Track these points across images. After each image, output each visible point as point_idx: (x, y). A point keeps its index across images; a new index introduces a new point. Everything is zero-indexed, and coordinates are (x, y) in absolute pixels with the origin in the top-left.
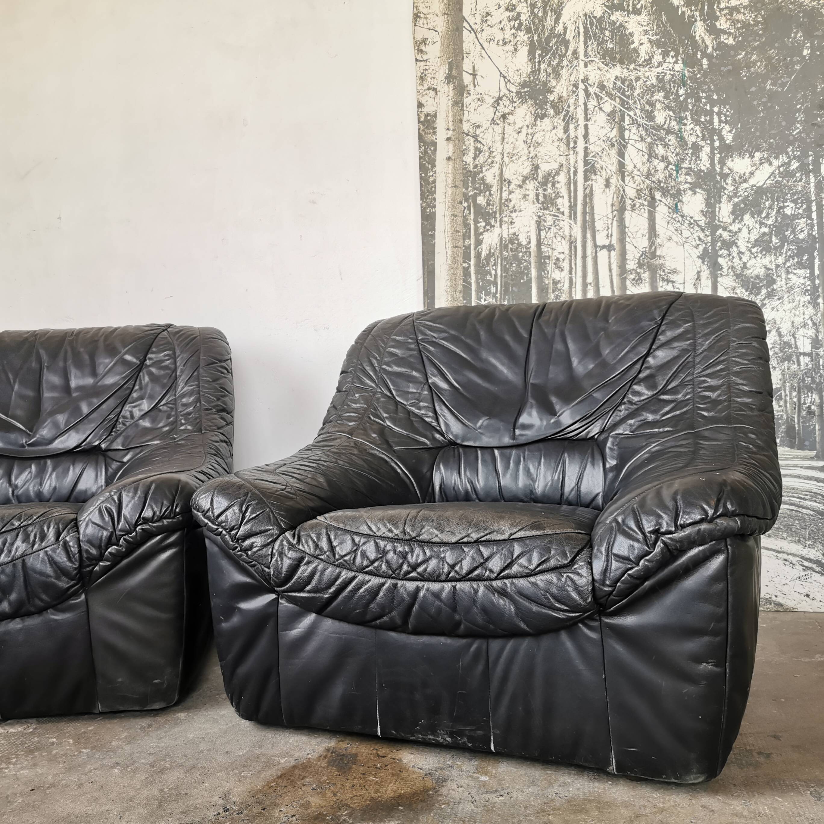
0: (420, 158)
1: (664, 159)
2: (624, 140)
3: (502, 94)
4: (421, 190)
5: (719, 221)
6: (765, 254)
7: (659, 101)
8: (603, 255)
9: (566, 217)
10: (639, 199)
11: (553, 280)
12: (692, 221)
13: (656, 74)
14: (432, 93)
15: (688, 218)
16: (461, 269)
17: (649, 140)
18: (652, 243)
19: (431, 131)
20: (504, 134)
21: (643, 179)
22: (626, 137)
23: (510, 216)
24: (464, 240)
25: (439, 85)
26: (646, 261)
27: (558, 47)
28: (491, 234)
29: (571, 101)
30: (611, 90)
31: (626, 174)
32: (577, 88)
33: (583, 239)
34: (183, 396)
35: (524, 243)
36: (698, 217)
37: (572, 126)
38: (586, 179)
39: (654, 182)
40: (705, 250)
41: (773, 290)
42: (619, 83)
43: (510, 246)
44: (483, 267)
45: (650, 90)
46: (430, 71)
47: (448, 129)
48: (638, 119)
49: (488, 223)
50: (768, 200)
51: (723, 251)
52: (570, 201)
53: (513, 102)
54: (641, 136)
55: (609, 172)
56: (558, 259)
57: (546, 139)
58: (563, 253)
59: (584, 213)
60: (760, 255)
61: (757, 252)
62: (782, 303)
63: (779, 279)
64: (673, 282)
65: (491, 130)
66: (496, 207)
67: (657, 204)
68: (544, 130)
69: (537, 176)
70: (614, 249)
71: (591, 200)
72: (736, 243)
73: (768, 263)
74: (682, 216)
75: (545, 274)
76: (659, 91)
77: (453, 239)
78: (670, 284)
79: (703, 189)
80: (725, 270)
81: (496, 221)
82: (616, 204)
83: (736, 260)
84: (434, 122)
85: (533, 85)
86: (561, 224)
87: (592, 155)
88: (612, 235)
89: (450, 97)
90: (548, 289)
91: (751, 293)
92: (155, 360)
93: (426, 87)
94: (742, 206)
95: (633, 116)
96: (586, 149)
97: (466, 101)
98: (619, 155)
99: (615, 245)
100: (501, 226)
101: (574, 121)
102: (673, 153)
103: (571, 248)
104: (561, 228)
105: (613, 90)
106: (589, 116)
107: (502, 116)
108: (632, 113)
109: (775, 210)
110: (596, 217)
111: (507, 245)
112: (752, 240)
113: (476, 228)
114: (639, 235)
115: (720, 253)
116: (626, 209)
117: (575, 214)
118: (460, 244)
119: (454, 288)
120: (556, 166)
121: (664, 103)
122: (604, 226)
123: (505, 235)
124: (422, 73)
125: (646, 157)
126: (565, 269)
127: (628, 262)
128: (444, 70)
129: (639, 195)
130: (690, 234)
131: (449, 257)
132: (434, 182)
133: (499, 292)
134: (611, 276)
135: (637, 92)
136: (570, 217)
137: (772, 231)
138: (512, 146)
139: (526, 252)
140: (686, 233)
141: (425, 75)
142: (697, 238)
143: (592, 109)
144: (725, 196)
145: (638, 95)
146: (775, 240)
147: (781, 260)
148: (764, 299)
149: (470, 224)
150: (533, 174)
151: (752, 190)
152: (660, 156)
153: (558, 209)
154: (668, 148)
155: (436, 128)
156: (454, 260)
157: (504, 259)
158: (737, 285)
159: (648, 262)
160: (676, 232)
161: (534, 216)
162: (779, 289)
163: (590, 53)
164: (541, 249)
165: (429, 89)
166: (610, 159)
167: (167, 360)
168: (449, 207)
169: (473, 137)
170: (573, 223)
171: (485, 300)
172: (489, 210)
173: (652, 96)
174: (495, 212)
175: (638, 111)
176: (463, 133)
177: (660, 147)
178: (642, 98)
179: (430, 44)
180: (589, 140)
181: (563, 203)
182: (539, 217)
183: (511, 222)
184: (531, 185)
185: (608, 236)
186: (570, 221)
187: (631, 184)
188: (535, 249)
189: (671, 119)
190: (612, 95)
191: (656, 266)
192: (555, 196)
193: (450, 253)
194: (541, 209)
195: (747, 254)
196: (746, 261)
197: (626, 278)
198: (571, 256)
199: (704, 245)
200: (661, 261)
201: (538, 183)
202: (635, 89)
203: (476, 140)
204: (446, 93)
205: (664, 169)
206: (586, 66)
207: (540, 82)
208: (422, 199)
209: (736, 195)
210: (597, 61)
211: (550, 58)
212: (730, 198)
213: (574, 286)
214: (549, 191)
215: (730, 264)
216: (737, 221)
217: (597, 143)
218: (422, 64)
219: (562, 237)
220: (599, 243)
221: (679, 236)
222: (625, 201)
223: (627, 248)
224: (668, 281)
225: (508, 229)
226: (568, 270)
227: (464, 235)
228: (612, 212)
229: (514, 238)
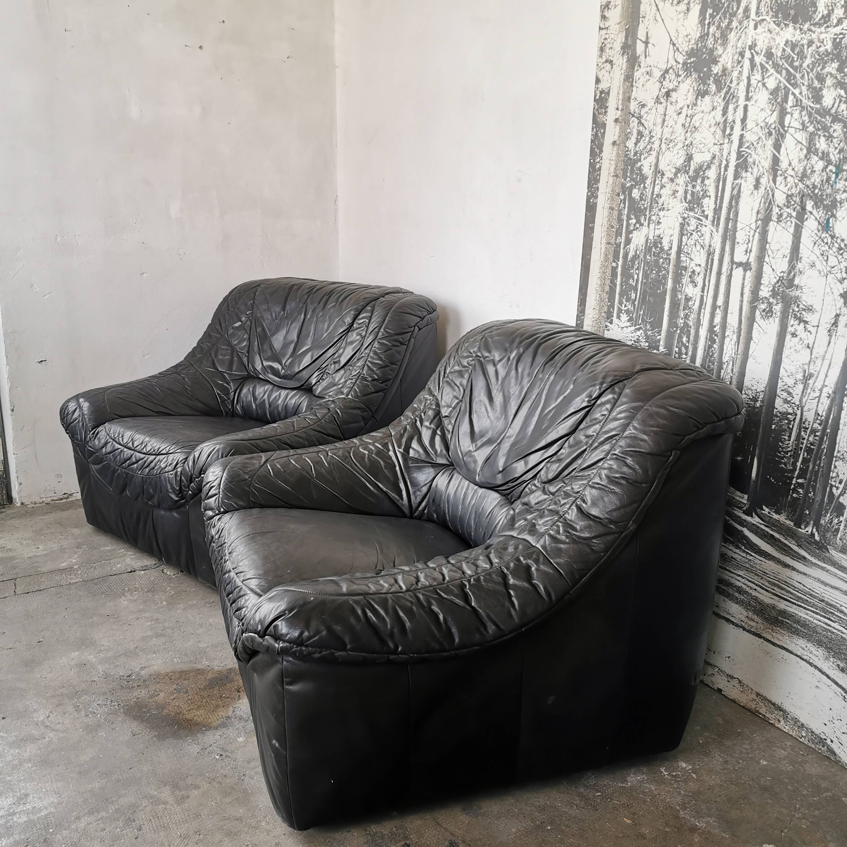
0: (592, 141)
1: (825, 156)
2: (783, 126)
3: (670, 65)
4: (589, 177)
7: (831, 74)
8: (738, 273)
9: (708, 223)
10: (788, 207)
11: (686, 296)
12: (842, 245)
13: (832, 36)
14: (608, 66)
15: (839, 241)
16: (610, 268)
17: (811, 129)
18: (792, 267)
19: (603, 110)
20: (665, 115)
21: (797, 181)
22: (786, 124)
23: (658, 215)
24: (616, 237)
25: (615, 56)
26: (781, 289)
27: (729, 4)
28: (640, 233)
29: (735, 74)
30: (779, 59)
31: (780, 172)
32: (743, 57)
33: (721, 252)
35: (666, 248)
37: (731, 107)
38: (737, 176)
39: (808, 186)
42: (788, 50)
43: (654, 250)
44: (628, 269)
45: (823, 59)
46: (609, 40)
47: (617, 109)
48: (803, 99)
49: (638, 221)
52: (716, 203)
53: (678, 76)
54: (803, 124)
55: (761, 169)
56: (693, 272)
57: (704, 123)
58: (700, 265)
59: (728, 219)
64: (806, 322)
65: (654, 110)
66: (647, 204)
67: (806, 216)
68: (703, 112)
69: (689, 169)
70: (751, 269)
71: (737, 203)
74: (833, 237)
75: (679, 287)
76: (832, 60)
77: (608, 234)
78: (802, 325)
81: (645, 219)
82: (762, 211)
84: (607, 100)
85: (700, 53)
86: (704, 229)
87: (747, 145)
88: (751, 251)
89: (623, 71)
90: (679, 305)
93: (604, 59)
95: (798, 95)
96: (742, 136)
97: (637, 75)
98: (774, 148)
99: (752, 263)
100: (649, 226)
101: (734, 100)
102: (836, 148)
103: (707, 260)
104: (702, 235)
105: (781, 59)
106: (750, 95)
107: (666, 92)
108: (797, 91)
110: (739, 226)
111: (652, 247)
113: (628, 225)
114: (780, 254)
116: (771, 220)
117: (719, 219)
118: (613, 241)
119: (602, 286)
120: (708, 157)
121: (836, 77)
122: (745, 238)
123: (651, 236)
124: (603, 43)
125: (805, 151)
126: (698, 285)
127: (762, 287)
128: (620, 39)
129: (788, 202)
130: (837, 263)
131: (602, 254)
132: (600, 169)
133: (637, 300)
134: (742, 301)
135: (808, 61)
136: (713, 222)
138: (671, 129)
139: (666, 259)
140: (833, 261)
141: (605, 45)
143: (755, 85)
145: (808, 66)
149: (623, 220)
150: (686, 166)
152: (820, 151)
153: (704, 211)
154: (832, 141)
155: (607, 107)
156: (606, 259)
157: (647, 263)
159: (783, 291)
160: (821, 258)
161: (679, 218)
163: (763, 10)
164: (680, 257)
165: (606, 61)
166: (764, 151)
168: (608, 199)
169: (637, 118)
170: (714, 230)
171: (625, 306)
172: (641, 205)
173: (824, 68)
174: (646, 209)
175: (804, 88)
176: (630, 113)
177: (823, 139)
178: (812, 70)
179: (613, 8)
180: (746, 125)
181: (709, 204)
182: (684, 219)
183: (658, 222)
184: (682, 179)
185: (746, 251)
186: (712, 228)
187: (782, 187)
188: (675, 257)
189: (840, 101)
190: (778, 65)
191: (791, 298)
192: (703, 195)
193: (603, 249)
194: (687, 210)
197: (756, 307)
198: (706, 271)
200: (798, 293)
201: (689, 177)
202: (806, 58)
203: (640, 123)
204: (620, 66)
205: (822, 171)
206: (756, 28)
207: (706, 50)
208: (588, 188)
210: (769, 20)
211: (720, 18)
213: (703, 307)
214: (698, 188)
217: (753, 130)
218: (604, 32)
219: (702, 246)
220: (736, 259)
221: (824, 263)
222: (772, 208)
223: (764, 269)
224: (801, 320)
225: (655, 229)
226: (701, 286)
227: (617, 231)
228: (756, 221)
229: (658, 240)
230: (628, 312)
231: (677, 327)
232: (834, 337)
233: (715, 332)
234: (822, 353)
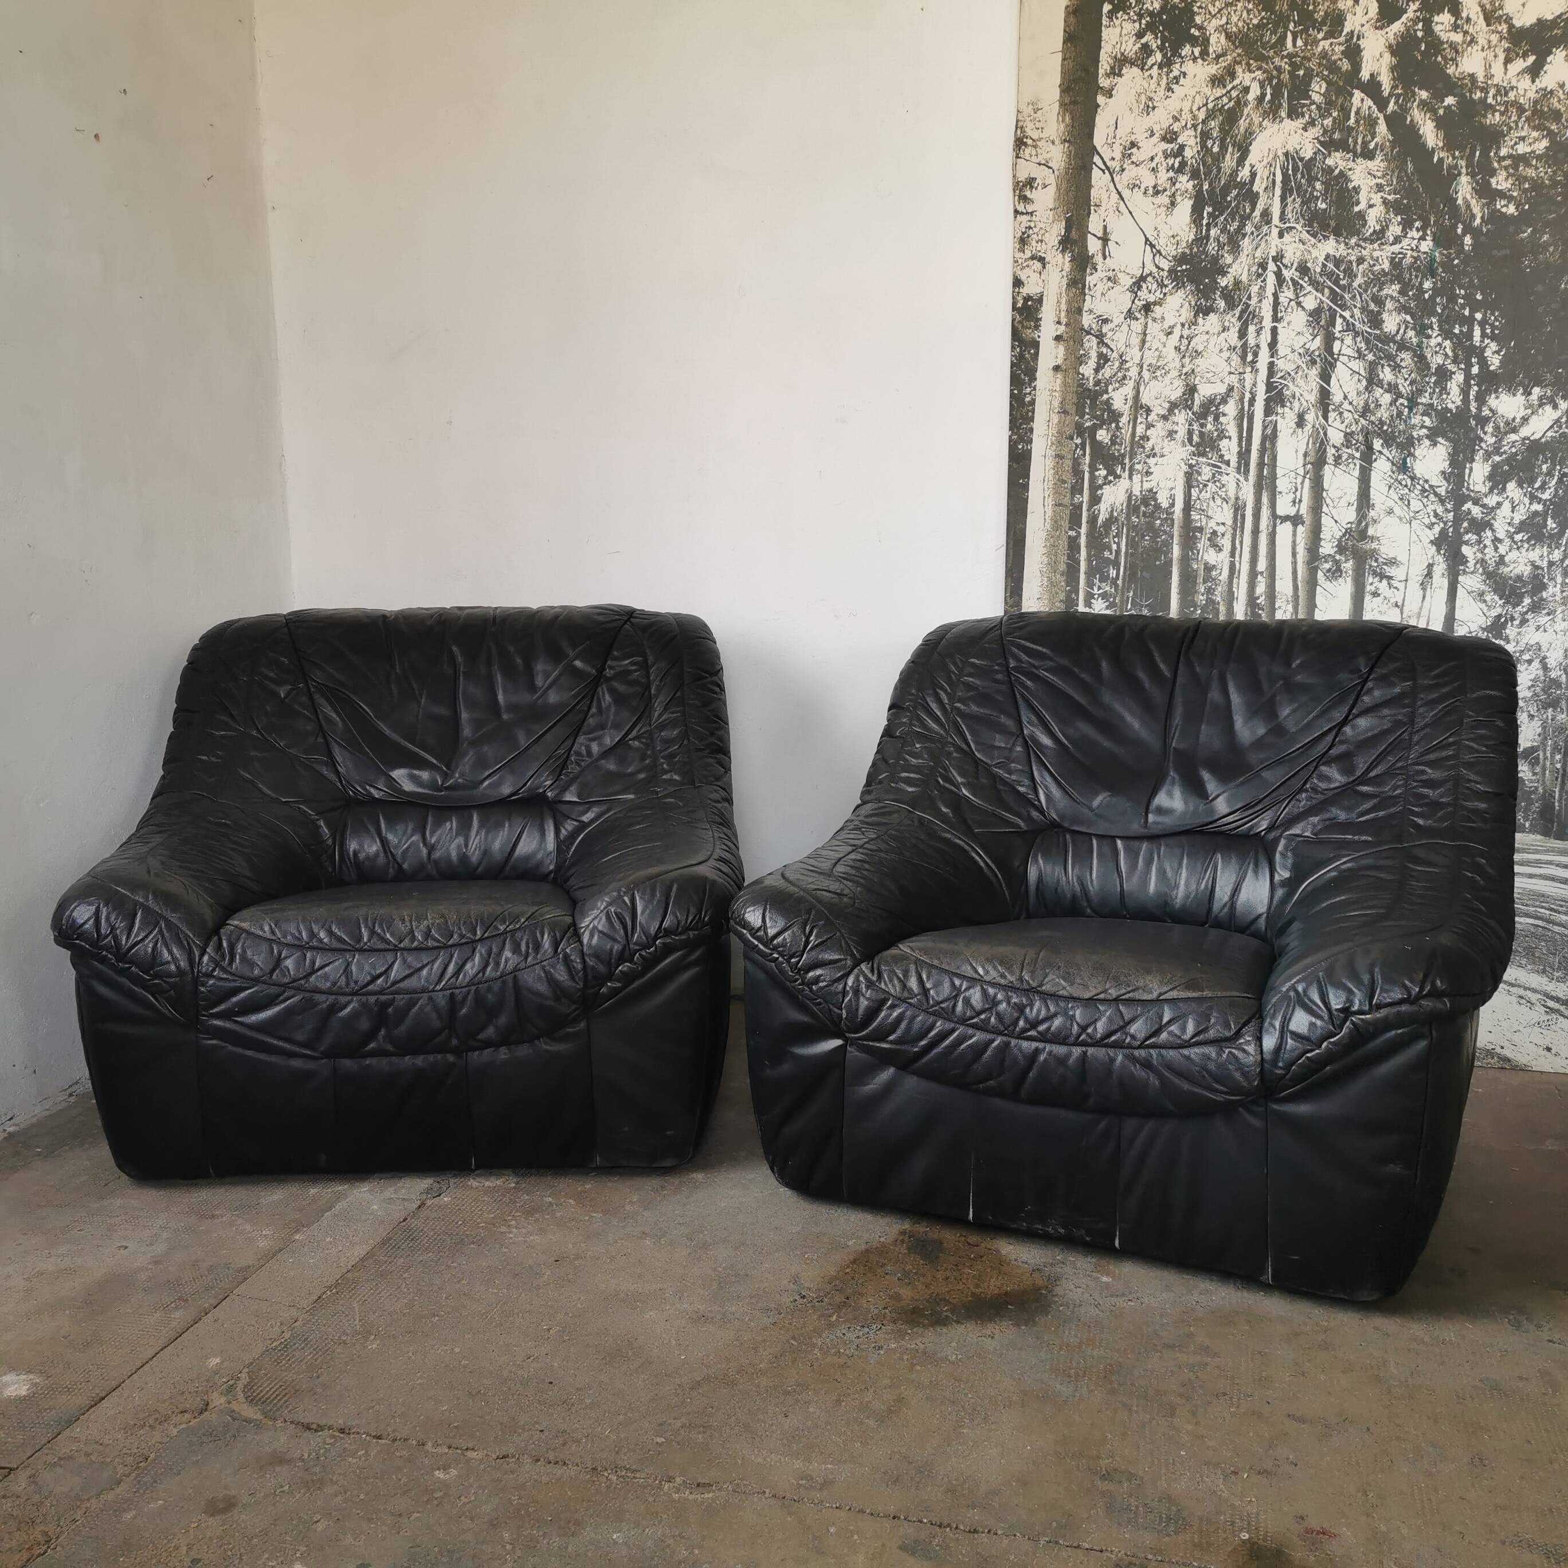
0: (1013, 365)
1: (1392, 388)
2: (1332, 354)
3: (1146, 271)
4: (1011, 415)
5: (1468, 489)
6: (1534, 545)
7: (1392, 297)
8: (1284, 530)
9: (1231, 470)
10: (1348, 447)
11: (1205, 564)
12: (1427, 487)
13: (1389, 254)
14: (1038, 265)
15: (1421, 482)
16: (1065, 539)
17: (1370, 357)
18: (1362, 516)
19: (1032, 324)
20: (1145, 334)
21: (1357, 417)
22: (1336, 350)
23: (1145, 463)
24: (1073, 495)
25: (1048, 252)
26: (1350, 543)
27: (1239, 203)
28: (1115, 488)
29: (1254, 289)
30: (1318, 276)
31: (1331, 407)
32: (1265, 269)
33: (1256, 505)
34: (662, 727)
35: (1165, 505)
36: (1437, 481)
37: (1252, 329)
38: (1268, 411)
39: (1373, 423)
40: (1443, 532)
41: (1542, 599)
42: (1331, 266)
44: (1099, 537)
45: (1379, 279)
46: (1036, 230)
47: (1059, 323)
48: (1356, 323)
49: (1111, 472)
50: (1546, 462)
51: (1470, 535)
52: (1240, 445)
53: (1162, 285)
54: (1359, 351)
55: (1305, 404)
56: (1214, 533)
57: (1211, 346)
58: (1223, 524)
59: (1261, 465)
60: (1526, 545)
61: (1521, 541)
62: (1553, 620)
63: (1551, 584)
64: (1390, 578)
65: (1125, 328)
66: (1125, 448)
67: (1374, 457)
68: (1207, 333)
69: (1193, 403)
70: (1303, 523)
71: (1273, 444)
72: (1492, 525)
73: (1537, 559)
74: (1413, 478)
76: (1392, 282)
77: (1056, 493)
78: (1385, 582)
79: (1448, 439)
80: (1471, 565)
81: (1124, 469)
82: (1312, 453)
83: (1490, 552)
84: (1038, 310)
85: (1196, 260)
86: (1224, 479)
87: (1280, 375)
88: (1300, 501)
89: (1064, 273)
90: (1196, 577)
91: (1507, 602)
92: (618, 669)
93: (1028, 254)
94: (1506, 468)
95: (1348, 318)
96: (1271, 365)
97: (1090, 280)
98: (1321, 379)
99: (1305, 516)
100: (1130, 477)
101: (1256, 320)
102: (1406, 380)
103: (1235, 517)
104: (1224, 486)
105: (1321, 275)
106: (1279, 315)
107: (1144, 306)
108: (1347, 314)
109: (1556, 478)
110: (1279, 472)
111: (1138, 507)
112: (1516, 521)
113: (1093, 478)
114: (1343, 503)
115: (1466, 537)
116: (1325, 463)
117: (1247, 465)
118: (1066, 501)
119: (1052, 565)
120: (1222, 389)
121: (1399, 301)
122: (1290, 486)
123: (1136, 492)
124: (1023, 233)
125: (1364, 383)
126: (1224, 549)
127: (1322, 543)
128: (1056, 231)
129: (1348, 441)
130: (1422, 507)
131: (1048, 520)
132: (1033, 402)
133: (1121, 578)
134: (1294, 563)
135: (1359, 280)
136: (1238, 469)
137: (1549, 509)
138: (1157, 353)
139: (1166, 519)
140: (1416, 505)
141: (1029, 236)
142: (1432, 513)
143: (1286, 304)
144: (1481, 452)
145: (1359, 286)
146: (1551, 524)
147: (1557, 555)
148: (1526, 613)
149: (1083, 472)
150: (1186, 400)
151: (1523, 444)
152: (1385, 382)
153: (1222, 456)
154: (1400, 372)
155: (1040, 319)
156: (1056, 525)
157: (1132, 527)
158: (1487, 588)
159: (1354, 545)
160: (1400, 503)
161: (1183, 465)
162: (1551, 599)
163: (1290, 216)
164: (1190, 515)
165: (1033, 258)
166: (1307, 382)
167: (636, 671)
168: (1052, 444)
169: (1097, 337)
170: (1242, 479)
171: (1099, 588)
172: (1115, 450)
173: (1381, 289)
174: (1123, 456)
175: (1356, 311)
176: (1083, 329)
177: (1387, 370)
178: (1366, 291)
179: (1040, 188)
180: (1277, 351)
181: (1230, 448)
182: (1191, 466)
183: (1147, 472)
184: (1181, 417)
185: (1294, 502)
186: (1238, 476)
187: (1337, 424)
188: (1181, 516)
189: (1407, 328)
190: (1318, 283)
191: (1366, 552)
192: (1218, 435)
193: (1049, 513)
194: (1194, 455)
195: (1507, 542)
196: (1504, 553)
197: (1316, 568)
198: (1235, 530)
199: (1442, 525)
200: (1374, 545)
201: (1193, 413)
202: (1356, 276)
203: (1101, 342)
204: (1060, 266)
205: (1391, 404)
206: (1281, 235)
207: (1207, 256)
208: (1011, 429)
209: (1497, 451)
210: (1300, 229)
211: (1225, 219)
212: (1488, 455)
213: (1236, 575)
214: (1209, 427)
215: (1479, 555)
216: (1496, 491)
217: (1288, 357)
218: (1024, 218)
219: (1224, 499)
220: (1281, 511)
221: (1405, 508)
222: (1325, 449)
223: (1323, 521)
224: (1382, 576)
225: (1142, 482)
226: (1229, 549)
227: (1072, 487)
228: (1304, 465)
229: (1149, 497)
230: (1104, 596)
231: (1195, 606)
232: (1429, 590)
233: (1258, 604)
234: (1416, 610)
